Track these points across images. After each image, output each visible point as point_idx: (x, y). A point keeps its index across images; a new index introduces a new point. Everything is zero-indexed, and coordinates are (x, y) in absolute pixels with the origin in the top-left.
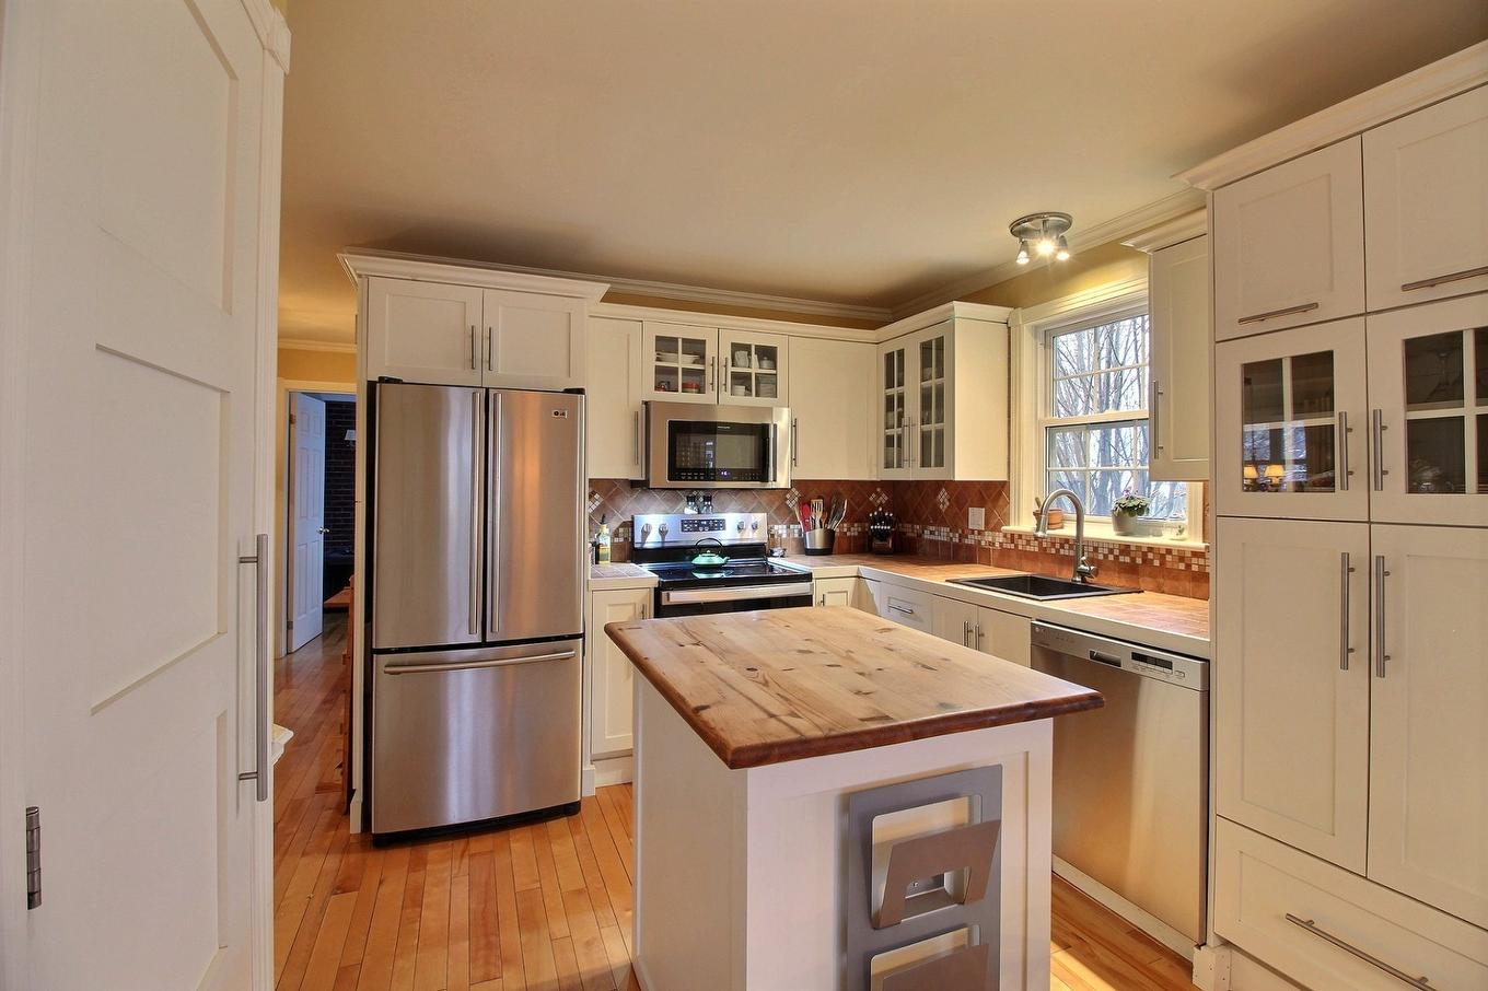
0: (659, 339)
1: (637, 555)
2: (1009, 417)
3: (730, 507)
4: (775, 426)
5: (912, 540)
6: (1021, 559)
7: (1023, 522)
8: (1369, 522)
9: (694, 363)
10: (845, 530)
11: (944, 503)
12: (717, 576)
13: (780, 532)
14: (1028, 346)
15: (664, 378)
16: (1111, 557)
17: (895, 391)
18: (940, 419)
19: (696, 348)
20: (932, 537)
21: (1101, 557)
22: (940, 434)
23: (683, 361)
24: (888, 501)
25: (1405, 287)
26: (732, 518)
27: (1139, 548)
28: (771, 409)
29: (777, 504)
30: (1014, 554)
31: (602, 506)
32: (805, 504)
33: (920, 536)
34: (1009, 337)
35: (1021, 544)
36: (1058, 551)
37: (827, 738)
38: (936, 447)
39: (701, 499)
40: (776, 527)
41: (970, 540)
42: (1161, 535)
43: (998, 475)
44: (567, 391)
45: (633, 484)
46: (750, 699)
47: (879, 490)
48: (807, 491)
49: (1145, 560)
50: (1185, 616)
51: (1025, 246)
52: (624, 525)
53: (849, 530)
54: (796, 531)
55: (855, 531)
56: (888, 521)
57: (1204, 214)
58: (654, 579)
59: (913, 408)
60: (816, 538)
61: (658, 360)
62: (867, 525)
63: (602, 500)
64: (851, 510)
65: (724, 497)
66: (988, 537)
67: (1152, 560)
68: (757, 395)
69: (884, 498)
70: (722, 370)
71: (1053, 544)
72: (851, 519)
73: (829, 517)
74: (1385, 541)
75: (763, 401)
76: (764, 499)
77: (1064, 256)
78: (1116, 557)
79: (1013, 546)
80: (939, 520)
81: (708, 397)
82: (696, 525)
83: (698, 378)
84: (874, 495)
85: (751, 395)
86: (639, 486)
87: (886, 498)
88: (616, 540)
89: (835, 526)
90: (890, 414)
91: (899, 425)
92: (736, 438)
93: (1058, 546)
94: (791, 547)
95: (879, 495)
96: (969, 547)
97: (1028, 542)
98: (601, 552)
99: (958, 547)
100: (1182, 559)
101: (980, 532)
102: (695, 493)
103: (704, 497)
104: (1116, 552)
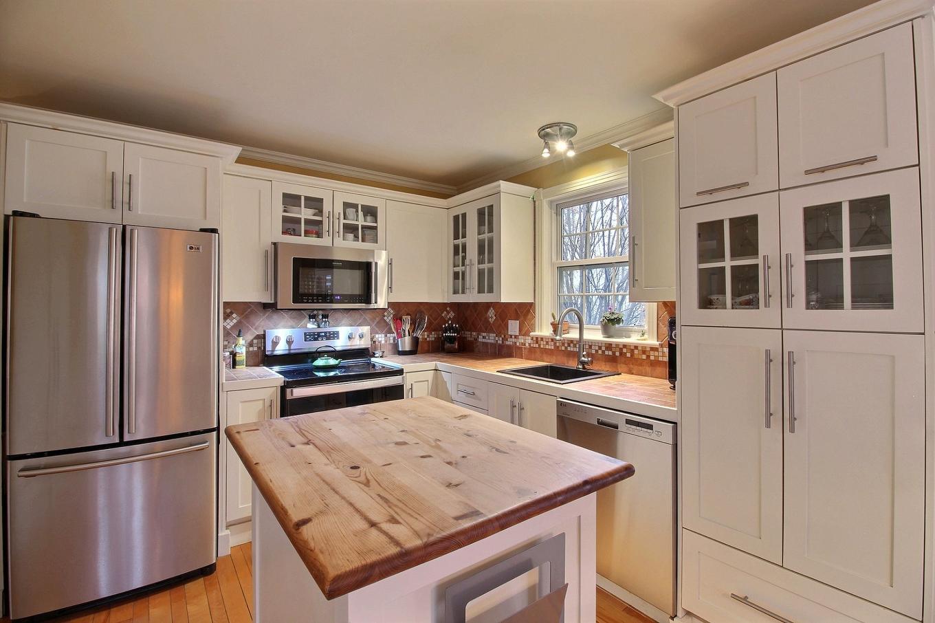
0: (285, 196)
1: (269, 360)
2: (535, 260)
3: (343, 322)
4: (376, 263)
5: (472, 342)
6: (542, 353)
7: (544, 331)
8: (782, 329)
9: (314, 215)
10: (426, 336)
11: (492, 317)
12: (332, 374)
13: (380, 339)
14: (546, 214)
15: (291, 226)
16: (600, 352)
17: (460, 241)
18: (491, 261)
19: (315, 204)
20: (484, 340)
21: (594, 352)
22: (491, 271)
23: (305, 214)
24: (454, 317)
25: (808, 172)
26: (344, 331)
27: (617, 345)
28: (373, 251)
29: (377, 319)
30: (538, 350)
31: (239, 323)
32: (398, 319)
33: (476, 340)
34: (535, 207)
35: (543, 344)
36: (566, 348)
37: (426, 546)
38: (488, 280)
39: (321, 317)
40: (377, 336)
41: (509, 342)
42: (629, 337)
43: (528, 299)
44: (202, 230)
45: (266, 306)
46: (351, 504)
47: (448, 309)
48: (399, 310)
49: (621, 354)
50: (653, 391)
51: (547, 145)
52: (258, 337)
53: (428, 336)
54: (391, 338)
55: (433, 337)
56: (455, 330)
57: (671, 124)
58: (281, 379)
59: (472, 253)
60: (406, 343)
61: (285, 211)
62: (440, 333)
63: (238, 318)
64: (430, 323)
65: (338, 315)
66: (521, 339)
67: (626, 353)
68: (363, 240)
69: (452, 315)
70: (336, 222)
71: (563, 344)
72: (430, 329)
73: (415, 327)
74: (793, 342)
75: (367, 246)
76: (368, 316)
77: (571, 154)
78: (603, 352)
79: (537, 346)
80: (488, 328)
81: (325, 241)
82: (316, 337)
83: (317, 227)
84: (445, 312)
85: (358, 241)
86: (270, 307)
87: (453, 314)
88: (251, 349)
89: (419, 334)
90: (456, 257)
91: (463, 265)
92: (347, 272)
93: (566, 345)
94: (388, 349)
95: (448, 313)
96: (509, 346)
97: (547, 343)
98: (237, 359)
99: (501, 347)
100: (644, 352)
101: (516, 337)
102: (315, 312)
103: (322, 315)
104: (603, 348)
